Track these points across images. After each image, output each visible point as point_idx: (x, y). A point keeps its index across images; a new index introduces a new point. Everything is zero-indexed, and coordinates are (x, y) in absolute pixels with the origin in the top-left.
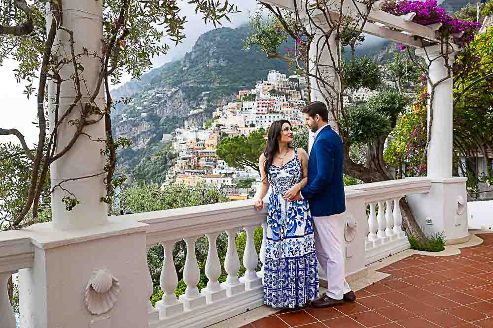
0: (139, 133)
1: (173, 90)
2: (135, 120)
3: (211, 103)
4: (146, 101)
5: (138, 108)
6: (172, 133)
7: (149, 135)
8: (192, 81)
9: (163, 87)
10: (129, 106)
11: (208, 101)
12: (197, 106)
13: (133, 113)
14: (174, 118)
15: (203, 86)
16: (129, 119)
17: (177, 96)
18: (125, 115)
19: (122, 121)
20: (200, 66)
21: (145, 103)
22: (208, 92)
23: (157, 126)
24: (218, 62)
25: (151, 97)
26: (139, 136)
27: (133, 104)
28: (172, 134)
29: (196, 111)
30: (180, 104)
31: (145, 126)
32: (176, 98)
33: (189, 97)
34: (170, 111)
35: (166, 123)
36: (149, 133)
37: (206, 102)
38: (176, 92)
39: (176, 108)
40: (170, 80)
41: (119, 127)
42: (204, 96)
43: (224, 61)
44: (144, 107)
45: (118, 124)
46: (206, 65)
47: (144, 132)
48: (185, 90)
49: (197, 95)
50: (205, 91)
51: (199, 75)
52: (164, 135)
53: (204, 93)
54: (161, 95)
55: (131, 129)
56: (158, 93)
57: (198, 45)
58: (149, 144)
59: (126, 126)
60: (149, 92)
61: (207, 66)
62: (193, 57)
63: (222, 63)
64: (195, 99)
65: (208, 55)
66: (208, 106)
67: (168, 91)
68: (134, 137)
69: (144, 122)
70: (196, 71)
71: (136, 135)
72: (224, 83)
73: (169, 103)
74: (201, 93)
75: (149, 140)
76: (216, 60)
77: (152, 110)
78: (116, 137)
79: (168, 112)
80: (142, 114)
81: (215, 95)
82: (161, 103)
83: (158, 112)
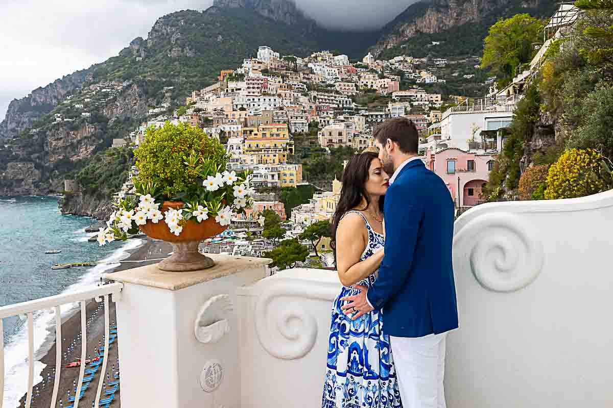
0: (79, 138)
1: (125, 84)
2: (73, 122)
3: (176, 101)
4: (87, 98)
5: (77, 106)
6: (125, 138)
7: (94, 141)
8: (149, 74)
9: (111, 80)
10: (64, 104)
11: (173, 98)
12: (157, 105)
13: (70, 112)
14: (127, 119)
15: (164, 80)
16: (65, 120)
17: (130, 91)
18: (59, 115)
19: (55, 123)
20: (160, 56)
21: (86, 100)
22: (172, 87)
23: (104, 129)
24: (183, 51)
25: (94, 93)
26: (79, 142)
27: (69, 101)
28: (126, 140)
29: (156, 110)
30: (135, 102)
31: (89, 130)
32: (129, 95)
33: (147, 93)
34: (121, 111)
35: (116, 125)
36: (93, 138)
37: (169, 99)
38: (130, 86)
39: (129, 106)
40: (120, 73)
41: (50, 130)
42: (167, 92)
43: (190, 50)
44: (86, 105)
45: (50, 126)
46: (167, 55)
47: (86, 137)
48: (141, 84)
49: (157, 91)
50: (168, 86)
51: (159, 67)
52: (115, 141)
53: (166, 88)
54: (108, 90)
55: (68, 133)
56: (104, 88)
57: (156, 31)
58: (94, 152)
59: (61, 129)
60: (91, 87)
61: (169, 56)
62: (149, 45)
63: (189, 53)
64: (154, 95)
65: (169, 43)
66: (171, 104)
67: (119, 86)
68: (72, 144)
69: (87, 124)
70: (154, 61)
71: (75, 141)
72: (192, 77)
73: (120, 99)
74: (163, 88)
75: (94, 147)
76: (180, 49)
77: (97, 109)
78: (47, 143)
79: (118, 112)
80: (83, 114)
81: (180, 90)
82: (110, 100)
83: (105, 112)
